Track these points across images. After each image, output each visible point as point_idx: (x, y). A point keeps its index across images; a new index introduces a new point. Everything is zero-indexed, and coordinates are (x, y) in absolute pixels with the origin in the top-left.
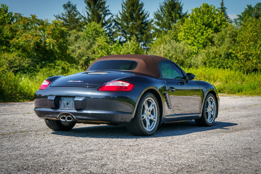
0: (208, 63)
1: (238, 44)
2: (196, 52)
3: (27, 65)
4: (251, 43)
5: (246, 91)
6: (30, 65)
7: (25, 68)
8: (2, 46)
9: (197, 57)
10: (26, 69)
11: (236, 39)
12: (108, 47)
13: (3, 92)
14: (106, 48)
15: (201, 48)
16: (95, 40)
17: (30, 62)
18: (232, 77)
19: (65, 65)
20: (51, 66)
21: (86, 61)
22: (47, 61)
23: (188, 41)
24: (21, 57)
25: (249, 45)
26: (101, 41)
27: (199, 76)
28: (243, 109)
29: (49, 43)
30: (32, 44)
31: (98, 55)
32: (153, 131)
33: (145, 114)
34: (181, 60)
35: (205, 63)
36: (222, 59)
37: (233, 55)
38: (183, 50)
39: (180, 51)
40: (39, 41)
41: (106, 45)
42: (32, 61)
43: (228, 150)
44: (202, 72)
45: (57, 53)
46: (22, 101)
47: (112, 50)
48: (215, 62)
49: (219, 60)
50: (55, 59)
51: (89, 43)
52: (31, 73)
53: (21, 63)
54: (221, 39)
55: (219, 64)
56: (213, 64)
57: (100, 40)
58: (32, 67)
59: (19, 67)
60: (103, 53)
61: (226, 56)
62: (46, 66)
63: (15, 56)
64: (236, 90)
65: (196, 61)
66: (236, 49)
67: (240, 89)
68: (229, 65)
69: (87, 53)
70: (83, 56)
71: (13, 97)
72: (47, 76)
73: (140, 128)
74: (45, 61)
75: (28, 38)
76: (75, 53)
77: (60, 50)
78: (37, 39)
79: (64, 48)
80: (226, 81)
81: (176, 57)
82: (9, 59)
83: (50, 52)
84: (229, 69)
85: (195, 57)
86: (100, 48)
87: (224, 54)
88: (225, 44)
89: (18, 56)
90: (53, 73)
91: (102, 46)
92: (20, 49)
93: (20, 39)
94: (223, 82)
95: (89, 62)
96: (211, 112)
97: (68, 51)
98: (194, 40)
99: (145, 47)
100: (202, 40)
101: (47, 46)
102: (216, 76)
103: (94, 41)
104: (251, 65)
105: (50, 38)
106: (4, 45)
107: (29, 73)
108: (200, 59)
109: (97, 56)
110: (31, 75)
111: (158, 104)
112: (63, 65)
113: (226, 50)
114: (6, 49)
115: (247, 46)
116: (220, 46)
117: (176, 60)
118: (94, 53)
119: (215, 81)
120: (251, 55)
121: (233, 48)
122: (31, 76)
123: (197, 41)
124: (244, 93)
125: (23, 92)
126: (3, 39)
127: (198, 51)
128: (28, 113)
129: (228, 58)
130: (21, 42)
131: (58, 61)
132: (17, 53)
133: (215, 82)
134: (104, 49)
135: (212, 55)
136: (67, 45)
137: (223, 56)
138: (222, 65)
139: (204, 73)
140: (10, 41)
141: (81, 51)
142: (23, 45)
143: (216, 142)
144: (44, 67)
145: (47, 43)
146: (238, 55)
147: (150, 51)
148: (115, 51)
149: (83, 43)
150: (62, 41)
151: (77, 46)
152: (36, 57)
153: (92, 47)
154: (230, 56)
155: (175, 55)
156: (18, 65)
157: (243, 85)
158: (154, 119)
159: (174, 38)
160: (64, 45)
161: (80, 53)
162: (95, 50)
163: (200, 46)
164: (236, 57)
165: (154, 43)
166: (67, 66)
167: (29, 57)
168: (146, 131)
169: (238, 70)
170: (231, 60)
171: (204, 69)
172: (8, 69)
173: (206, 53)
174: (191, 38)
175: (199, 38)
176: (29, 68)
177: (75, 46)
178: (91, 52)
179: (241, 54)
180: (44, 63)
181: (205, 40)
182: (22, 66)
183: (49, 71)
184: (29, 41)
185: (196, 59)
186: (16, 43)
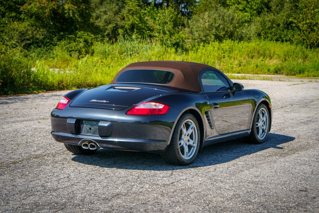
0: (263, 34)
1: (300, 12)
2: (249, 20)
3: (41, 37)
4: (316, 10)
5: (308, 73)
6: (45, 37)
7: (39, 40)
8: (10, 13)
9: (250, 26)
10: (40, 42)
11: (298, 5)
12: (141, 12)
13: (14, 81)
14: (139, 13)
15: (255, 15)
16: (125, 3)
17: (45, 33)
18: (292, 53)
19: (88, 37)
20: (71, 39)
21: (113, 29)
22: (66, 32)
23: (239, 6)
24: (34, 27)
25: (314, 12)
26: (132, 4)
27: (251, 52)
28: (303, 107)
29: (68, 10)
30: (47, 11)
31: (129, 22)
32: (192, 159)
33: (182, 139)
34: (230, 31)
35: (259, 35)
36: (280, 30)
37: (294, 25)
38: (233, 19)
39: (228, 20)
40: (56, 8)
41: (138, 10)
42: (48, 32)
43: (280, 194)
44: (255, 47)
45: (78, 21)
46: (36, 92)
47: (146, 16)
48: (271, 32)
49: (277, 31)
50: (76, 29)
51: (117, 7)
52: (46, 47)
53: (34, 34)
54: (279, 4)
55: (277, 35)
56: (269, 35)
57: (130, 3)
58: (48, 40)
59: (31, 40)
60: (135, 19)
61: (286, 25)
62: (64, 38)
63: (26, 25)
64: (296, 71)
65: (248, 31)
66: (297, 18)
67: (301, 69)
68: (288, 38)
69: (115, 20)
70: (110, 23)
71: (25, 88)
72: (66, 50)
73: (177, 157)
74: (63, 32)
75: (43, 3)
76: (101, 19)
77: (81, 18)
78: (53, 5)
79: (86, 16)
80: (284, 59)
81: (223, 27)
82: (20, 30)
83: (70, 20)
84: (288, 43)
85: (248, 27)
86: (130, 13)
87: (283, 23)
88: (284, 11)
89: (31, 25)
90: (73, 47)
91: (133, 10)
92: (33, 16)
93: (32, 5)
94: (281, 59)
95: (117, 30)
96: (263, 126)
97: (91, 19)
98: (247, 5)
99: (186, 11)
100: (257, 5)
101: (65, 13)
102: (272, 52)
103: (123, 4)
104: (315, 37)
105: (69, 3)
106: (13, 11)
107: (44, 47)
108: (253, 29)
109: (127, 23)
110: (47, 49)
111: (198, 126)
112: (86, 37)
113: (285, 18)
114: (16, 17)
115: (311, 14)
116: (278, 13)
117: (224, 31)
118: (124, 19)
119: (271, 57)
120: (316, 26)
121: (294, 16)
122: (47, 51)
123: (249, 6)
124: (307, 75)
125: (37, 80)
126: (12, 4)
127: (251, 18)
128: (44, 119)
129: (287, 28)
130: (33, 8)
131: (79, 31)
132: (29, 22)
133: (271, 59)
134: (135, 15)
135: (269, 25)
136: (91, 12)
137: (281, 26)
138: (281, 38)
139: (258, 48)
140: (21, 8)
141: (107, 17)
142: (36, 12)
143: (266, 176)
144: (62, 39)
145: (66, 10)
146: (300, 25)
147: (192, 20)
148: (149, 16)
149: (110, 7)
150: (84, 7)
151: (102, 10)
152: (53, 27)
153: (120, 12)
154: (290, 26)
155: (222, 25)
156: (31, 37)
157: (305, 65)
158: (193, 144)
159: (222, 1)
160: (86, 12)
161: (106, 19)
162: (124, 15)
163: (253, 12)
164: (298, 27)
165: (197, 5)
166: (91, 38)
167: (44, 27)
168: (184, 160)
169: (300, 44)
170: (291, 31)
171: (258, 43)
172: (18, 42)
173: (261, 21)
174: (243, 2)
175: (253, 2)
176: (44, 41)
177: (100, 10)
178: (119, 19)
179: (304, 23)
180: (62, 35)
181: (259, 5)
182: (35, 38)
183: (68, 45)
184: (44, 7)
185: (248, 29)
186: (28, 10)
